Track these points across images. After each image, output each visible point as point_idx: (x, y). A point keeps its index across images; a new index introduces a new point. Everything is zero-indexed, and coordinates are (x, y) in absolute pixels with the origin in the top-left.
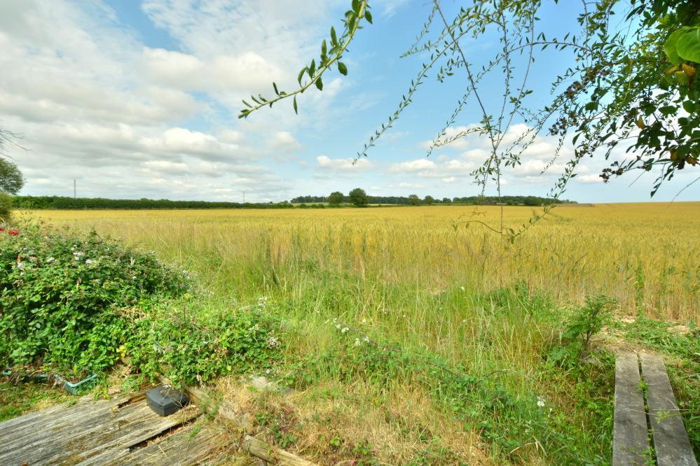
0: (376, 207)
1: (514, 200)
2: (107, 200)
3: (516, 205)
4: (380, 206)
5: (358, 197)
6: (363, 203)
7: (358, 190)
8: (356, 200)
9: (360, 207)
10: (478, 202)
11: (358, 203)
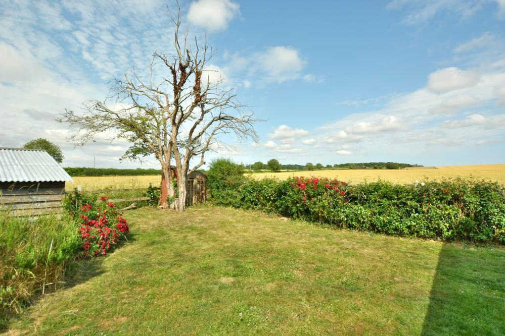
0: (285, 172)
1: (379, 166)
2: (116, 170)
3: (380, 168)
4: (288, 171)
5: (274, 165)
6: (277, 169)
7: (273, 160)
8: (272, 167)
9: (275, 172)
10: (352, 167)
11: (274, 169)
